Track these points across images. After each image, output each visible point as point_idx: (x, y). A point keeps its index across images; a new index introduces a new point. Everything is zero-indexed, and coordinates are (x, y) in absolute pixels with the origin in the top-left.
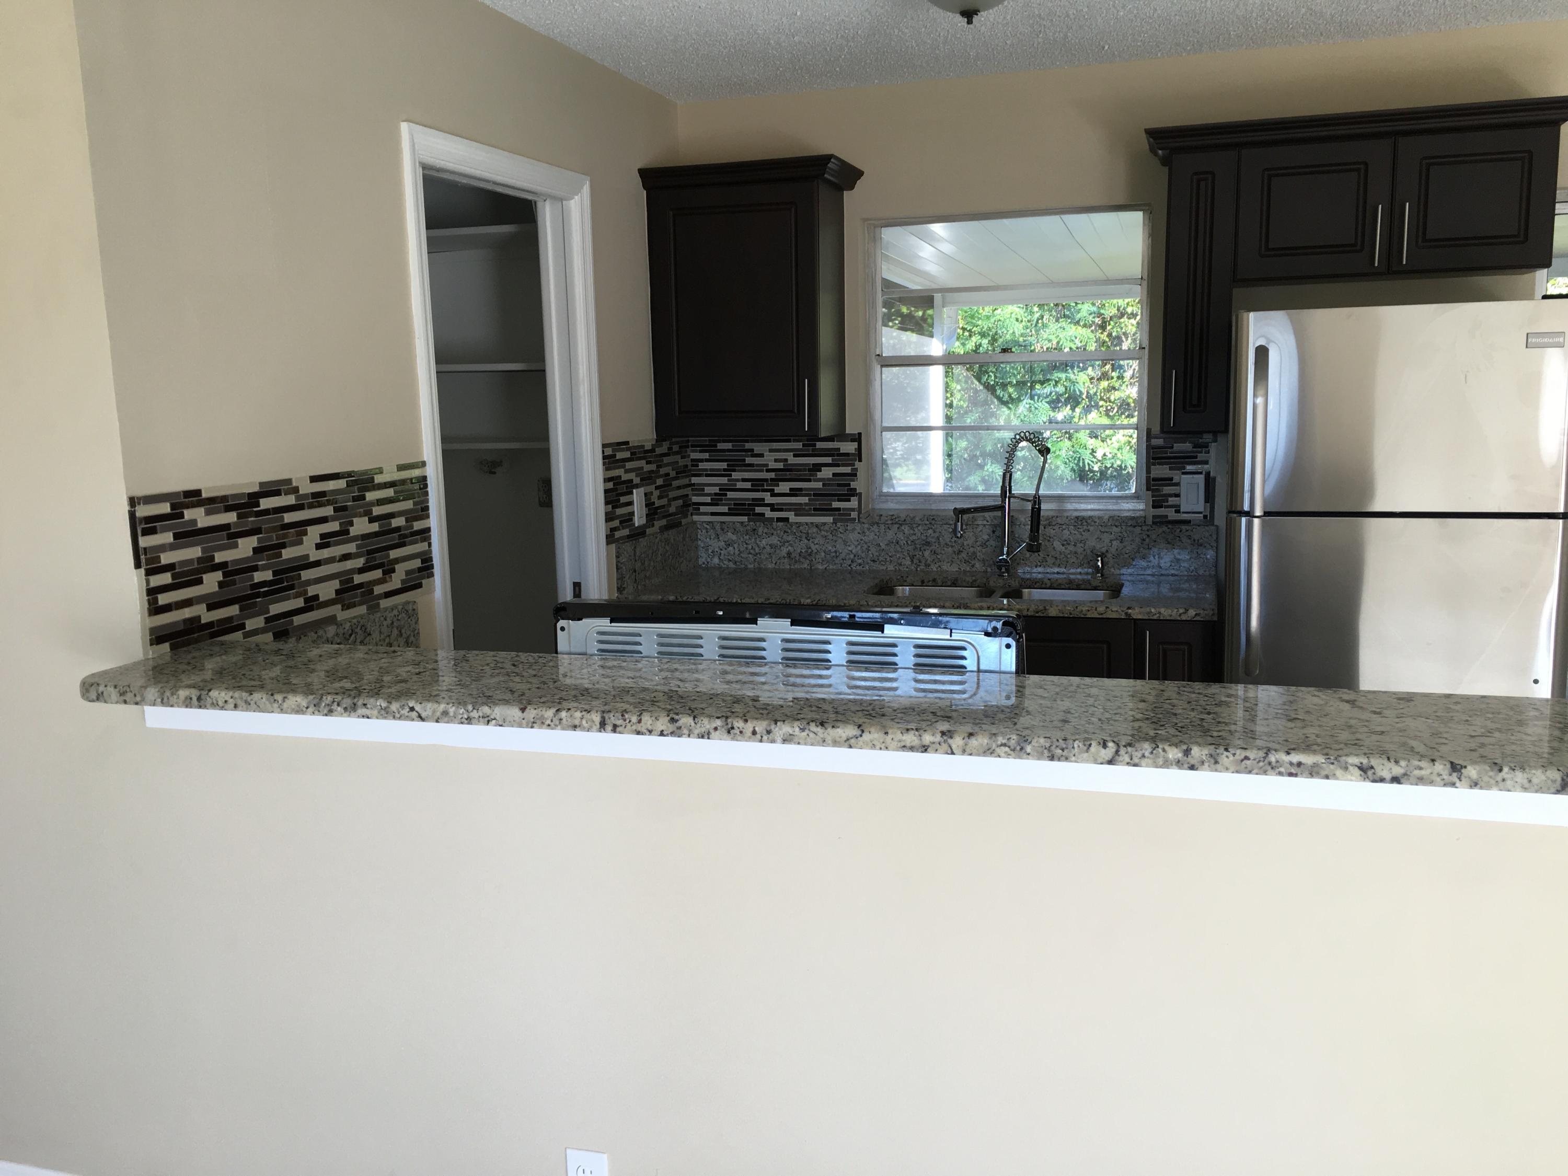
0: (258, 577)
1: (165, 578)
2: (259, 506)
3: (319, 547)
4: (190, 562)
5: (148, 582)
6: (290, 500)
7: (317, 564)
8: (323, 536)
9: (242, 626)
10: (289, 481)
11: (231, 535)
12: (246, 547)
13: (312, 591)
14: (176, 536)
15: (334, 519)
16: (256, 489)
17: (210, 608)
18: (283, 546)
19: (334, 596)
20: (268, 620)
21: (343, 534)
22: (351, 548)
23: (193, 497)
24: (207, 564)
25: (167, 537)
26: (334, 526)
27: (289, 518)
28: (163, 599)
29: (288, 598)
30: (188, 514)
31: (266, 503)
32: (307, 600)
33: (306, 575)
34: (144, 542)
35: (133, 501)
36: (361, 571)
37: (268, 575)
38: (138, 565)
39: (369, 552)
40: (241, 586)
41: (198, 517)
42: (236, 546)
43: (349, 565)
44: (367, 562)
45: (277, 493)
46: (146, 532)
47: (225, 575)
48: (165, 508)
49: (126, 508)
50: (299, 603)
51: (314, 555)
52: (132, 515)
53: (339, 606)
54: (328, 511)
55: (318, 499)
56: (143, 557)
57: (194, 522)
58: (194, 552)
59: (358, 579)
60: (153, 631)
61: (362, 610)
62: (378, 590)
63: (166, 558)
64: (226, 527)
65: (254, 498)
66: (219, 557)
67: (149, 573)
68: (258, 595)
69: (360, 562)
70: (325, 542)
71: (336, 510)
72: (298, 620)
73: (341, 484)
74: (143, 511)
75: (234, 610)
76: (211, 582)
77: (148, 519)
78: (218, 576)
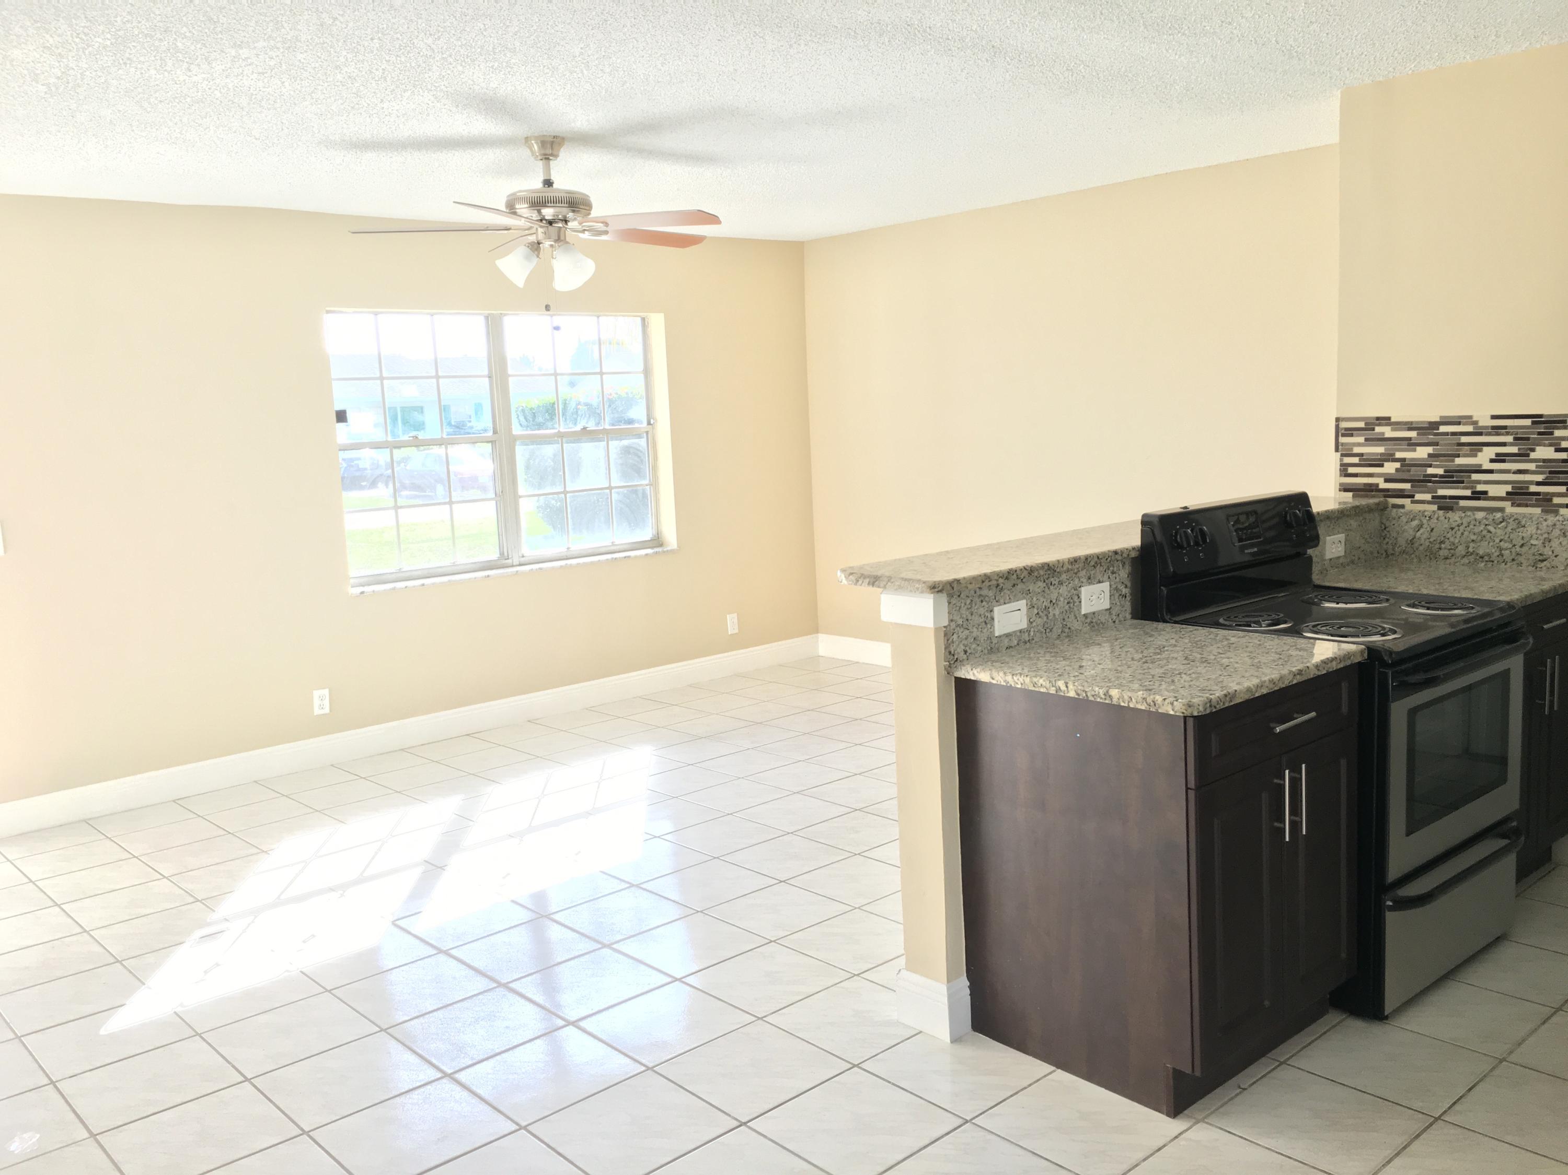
0: (1430, 471)
1: (1356, 460)
2: (1438, 429)
3: (1492, 461)
4: (1377, 454)
5: (1341, 460)
6: (1470, 428)
7: (1491, 471)
8: (1497, 455)
9: (1413, 496)
10: (1471, 417)
11: (1410, 444)
12: (1422, 453)
13: (1480, 488)
14: (1366, 440)
15: (1511, 444)
16: (1438, 420)
17: (1386, 481)
18: (1458, 456)
19: (1504, 495)
20: (1433, 497)
21: (1523, 456)
22: (1532, 466)
23: (1384, 421)
24: (1390, 458)
25: (1361, 440)
26: (1514, 450)
27: (1464, 439)
28: (1351, 470)
29: (1457, 488)
30: (1378, 429)
31: (1443, 429)
32: (1473, 493)
33: (1475, 477)
34: (1343, 440)
35: (1338, 420)
36: (1538, 484)
37: (1440, 471)
38: (1337, 450)
39: (1551, 472)
40: (1415, 472)
41: (1388, 432)
42: (1415, 450)
43: (1528, 477)
44: (1546, 478)
45: (1459, 423)
46: (1343, 435)
47: (1402, 466)
48: (1361, 425)
49: (1333, 423)
50: (1468, 493)
51: (1487, 466)
52: (1337, 427)
53: (1509, 503)
54: (1509, 439)
55: (1497, 430)
56: (1340, 447)
57: (1383, 434)
58: (1380, 450)
59: (1533, 489)
60: (1341, 484)
61: (1538, 510)
62: (1556, 500)
63: (1356, 450)
64: (1410, 439)
65: (1434, 426)
66: (1399, 455)
67: (1342, 455)
68: (1430, 481)
69: (1540, 478)
70: (1500, 458)
71: (1515, 439)
72: (1463, 503)
73: (1528, 422)
74: (1344, 425)
75: (1407, 486)
76: (1390, 468)
77: (1346, 429)
78: (1398, 465)
